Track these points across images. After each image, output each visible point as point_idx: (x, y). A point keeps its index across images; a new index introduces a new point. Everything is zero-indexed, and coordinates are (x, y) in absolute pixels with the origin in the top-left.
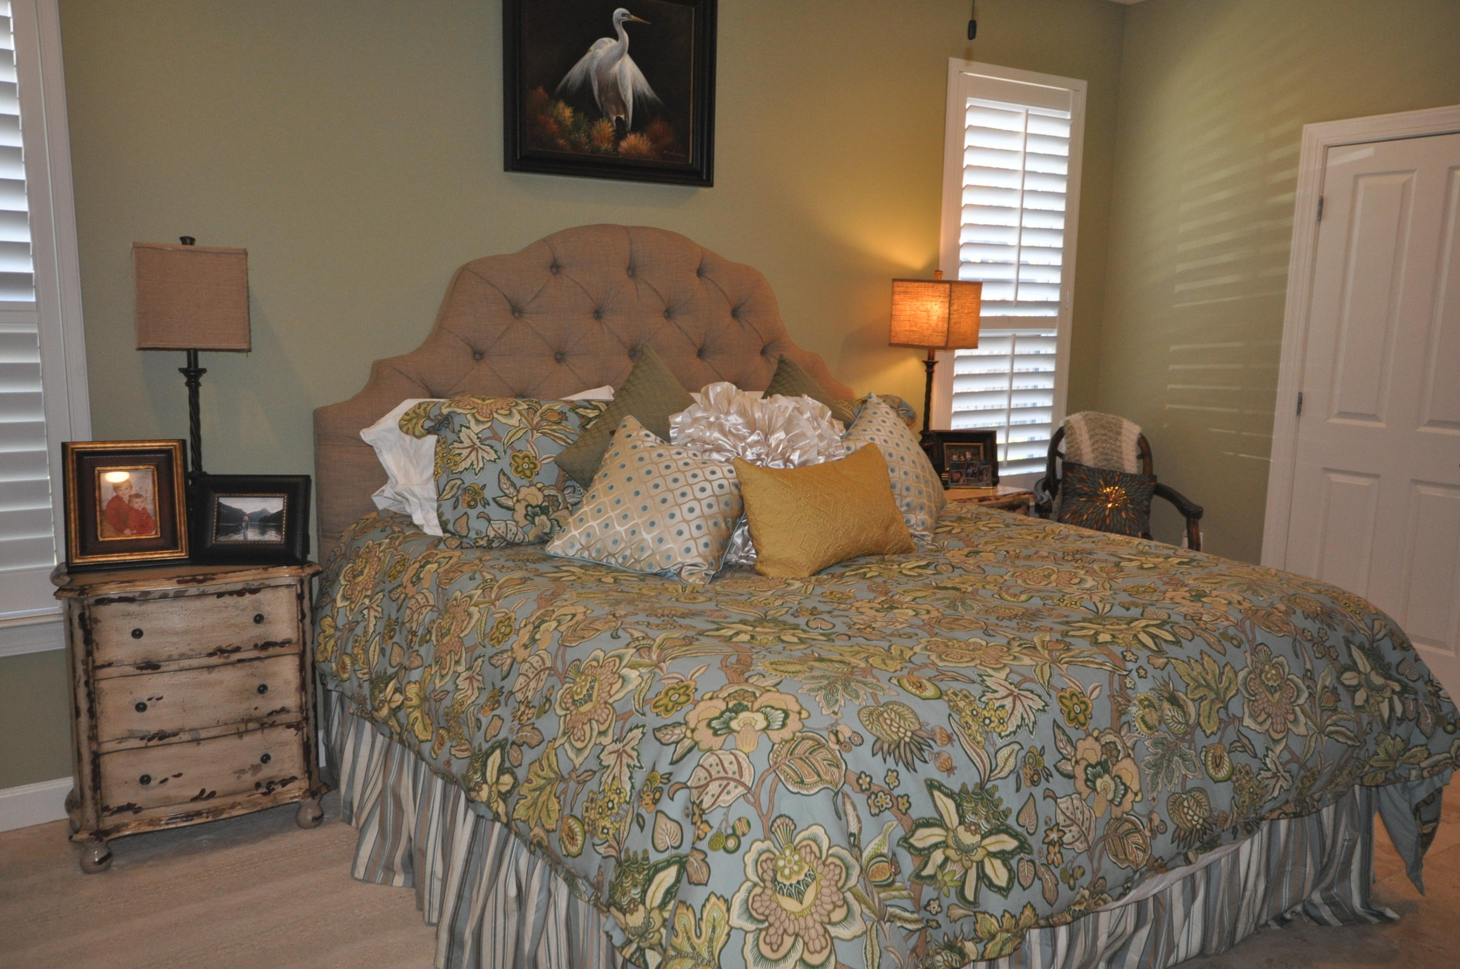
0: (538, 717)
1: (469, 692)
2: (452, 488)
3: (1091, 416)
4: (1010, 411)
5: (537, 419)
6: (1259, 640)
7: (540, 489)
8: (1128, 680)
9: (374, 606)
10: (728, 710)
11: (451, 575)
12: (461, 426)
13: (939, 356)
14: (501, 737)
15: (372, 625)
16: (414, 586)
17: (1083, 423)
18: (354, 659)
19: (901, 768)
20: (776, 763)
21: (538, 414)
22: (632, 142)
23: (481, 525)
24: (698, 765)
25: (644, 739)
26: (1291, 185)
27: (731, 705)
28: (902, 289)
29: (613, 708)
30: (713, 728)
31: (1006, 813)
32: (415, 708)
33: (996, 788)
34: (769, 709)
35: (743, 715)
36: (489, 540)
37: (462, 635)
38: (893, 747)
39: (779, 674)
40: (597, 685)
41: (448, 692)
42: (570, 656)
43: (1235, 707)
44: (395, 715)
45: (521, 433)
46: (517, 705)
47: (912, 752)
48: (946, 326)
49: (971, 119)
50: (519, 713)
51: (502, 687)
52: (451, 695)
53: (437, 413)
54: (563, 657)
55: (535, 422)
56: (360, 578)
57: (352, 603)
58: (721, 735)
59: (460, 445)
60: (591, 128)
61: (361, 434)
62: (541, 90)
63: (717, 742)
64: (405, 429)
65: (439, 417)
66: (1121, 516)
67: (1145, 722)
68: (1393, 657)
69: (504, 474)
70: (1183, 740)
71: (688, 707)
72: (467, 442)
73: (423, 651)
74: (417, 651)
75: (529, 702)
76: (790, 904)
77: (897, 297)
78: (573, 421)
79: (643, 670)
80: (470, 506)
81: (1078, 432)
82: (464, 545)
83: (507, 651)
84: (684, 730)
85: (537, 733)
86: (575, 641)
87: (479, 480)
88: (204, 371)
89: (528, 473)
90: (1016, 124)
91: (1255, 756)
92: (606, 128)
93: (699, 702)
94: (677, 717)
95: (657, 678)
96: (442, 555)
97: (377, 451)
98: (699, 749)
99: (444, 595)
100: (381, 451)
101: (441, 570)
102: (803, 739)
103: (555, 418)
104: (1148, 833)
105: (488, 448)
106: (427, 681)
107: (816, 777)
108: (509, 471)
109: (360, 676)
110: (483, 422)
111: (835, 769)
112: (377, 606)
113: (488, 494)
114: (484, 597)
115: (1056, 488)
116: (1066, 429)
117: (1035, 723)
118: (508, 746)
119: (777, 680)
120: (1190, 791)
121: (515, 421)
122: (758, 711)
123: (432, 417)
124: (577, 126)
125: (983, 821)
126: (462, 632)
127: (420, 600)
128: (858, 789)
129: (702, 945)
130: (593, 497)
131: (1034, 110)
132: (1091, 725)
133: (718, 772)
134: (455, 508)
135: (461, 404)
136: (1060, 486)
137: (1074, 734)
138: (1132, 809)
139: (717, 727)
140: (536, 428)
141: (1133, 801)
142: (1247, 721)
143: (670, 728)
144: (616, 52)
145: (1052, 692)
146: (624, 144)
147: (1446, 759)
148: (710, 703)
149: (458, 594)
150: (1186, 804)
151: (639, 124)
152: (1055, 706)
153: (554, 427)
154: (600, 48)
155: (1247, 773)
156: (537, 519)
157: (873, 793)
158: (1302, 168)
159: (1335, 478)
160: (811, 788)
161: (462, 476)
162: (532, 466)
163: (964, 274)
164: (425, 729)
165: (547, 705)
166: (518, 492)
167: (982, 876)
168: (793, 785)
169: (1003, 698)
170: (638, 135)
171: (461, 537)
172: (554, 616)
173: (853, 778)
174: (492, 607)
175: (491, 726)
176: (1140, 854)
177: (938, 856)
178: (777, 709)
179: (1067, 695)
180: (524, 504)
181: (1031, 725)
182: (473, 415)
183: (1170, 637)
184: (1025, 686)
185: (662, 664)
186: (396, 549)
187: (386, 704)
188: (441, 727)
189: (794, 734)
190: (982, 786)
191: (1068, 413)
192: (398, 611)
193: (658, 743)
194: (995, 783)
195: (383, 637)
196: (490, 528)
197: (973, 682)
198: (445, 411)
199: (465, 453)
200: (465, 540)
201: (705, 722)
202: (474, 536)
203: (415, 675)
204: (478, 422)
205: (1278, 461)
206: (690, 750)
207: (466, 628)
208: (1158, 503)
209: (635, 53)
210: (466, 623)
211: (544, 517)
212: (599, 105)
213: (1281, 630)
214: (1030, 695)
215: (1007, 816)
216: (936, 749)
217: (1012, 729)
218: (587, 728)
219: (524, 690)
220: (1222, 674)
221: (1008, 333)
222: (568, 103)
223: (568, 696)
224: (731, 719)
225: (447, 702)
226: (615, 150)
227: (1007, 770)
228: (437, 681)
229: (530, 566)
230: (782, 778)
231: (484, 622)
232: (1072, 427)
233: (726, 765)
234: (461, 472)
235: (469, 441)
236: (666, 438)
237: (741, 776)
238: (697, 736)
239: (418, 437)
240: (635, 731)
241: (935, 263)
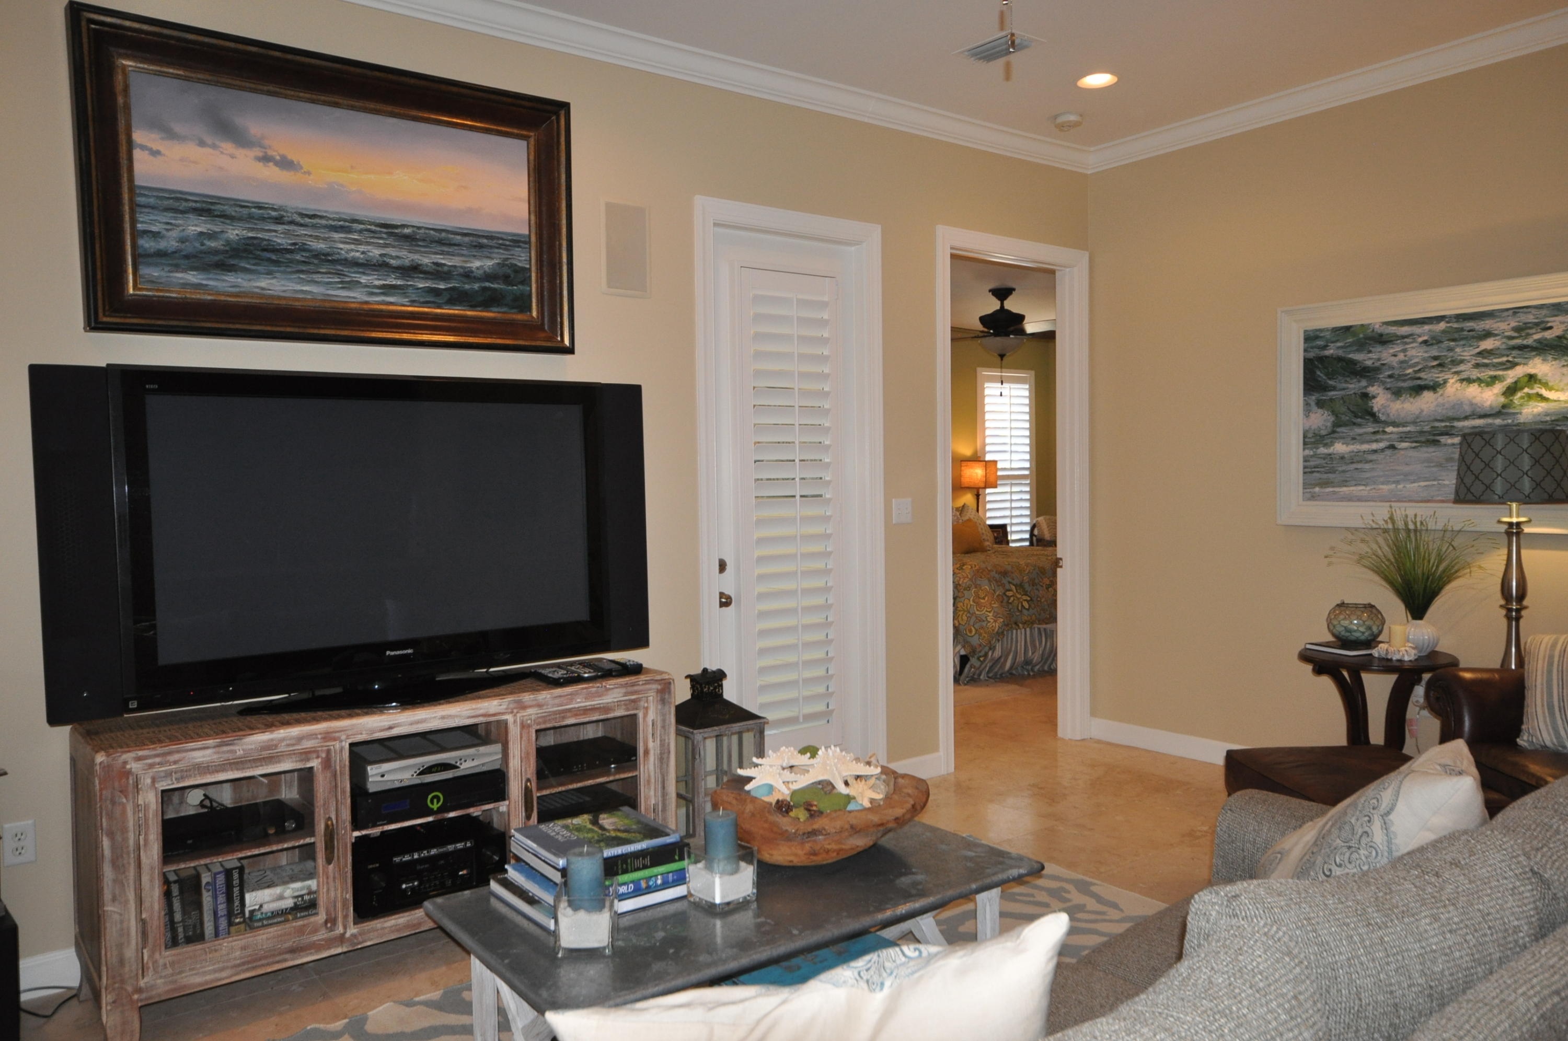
3: (1047, 517)
4: (1012, 517)
13: (981, 491)
17: (1043, 521)
19: (1002, 577)
28: (967, 464)
48: (983, 479)
49: (987, 392)
76: (982, 601)
77: (963, 468)
81: (1041, 526)
90: (1006, 392)
116: (1037, 524)
125: (1022, 592)
128: (993, 581)
129: (965, 608)
131: (1015, 385)
132: (1047, 575)
157: (997, 582)
163: (988, 457)
167: (1022, 606)
177: (1012, 599)
190: (1021, 583)
191: (1037, 517)
221: (1008, 482)
232: (1040, 523)
241: (976, 452)
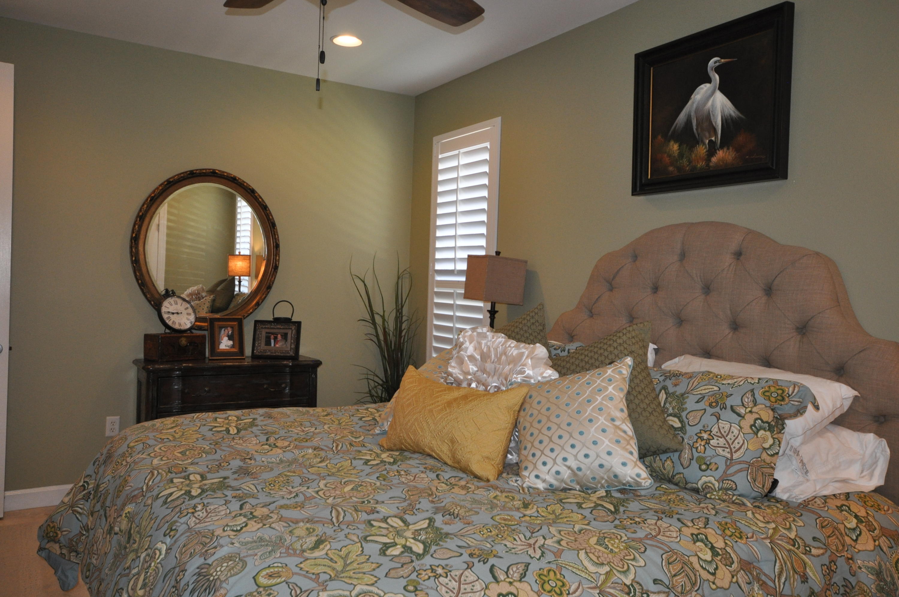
22: (721, 156)
60: (691, 154)
62: (659, 137)
88: (497, 311)
92: (702, 150)
124: (681, 155)
144: (710, 92)
146: (714, 159)
154: (698, 93)
170: (725, 149)
209: (723, 88)
212: (697, 136)
222: (676, 141)
226: (708, 165)
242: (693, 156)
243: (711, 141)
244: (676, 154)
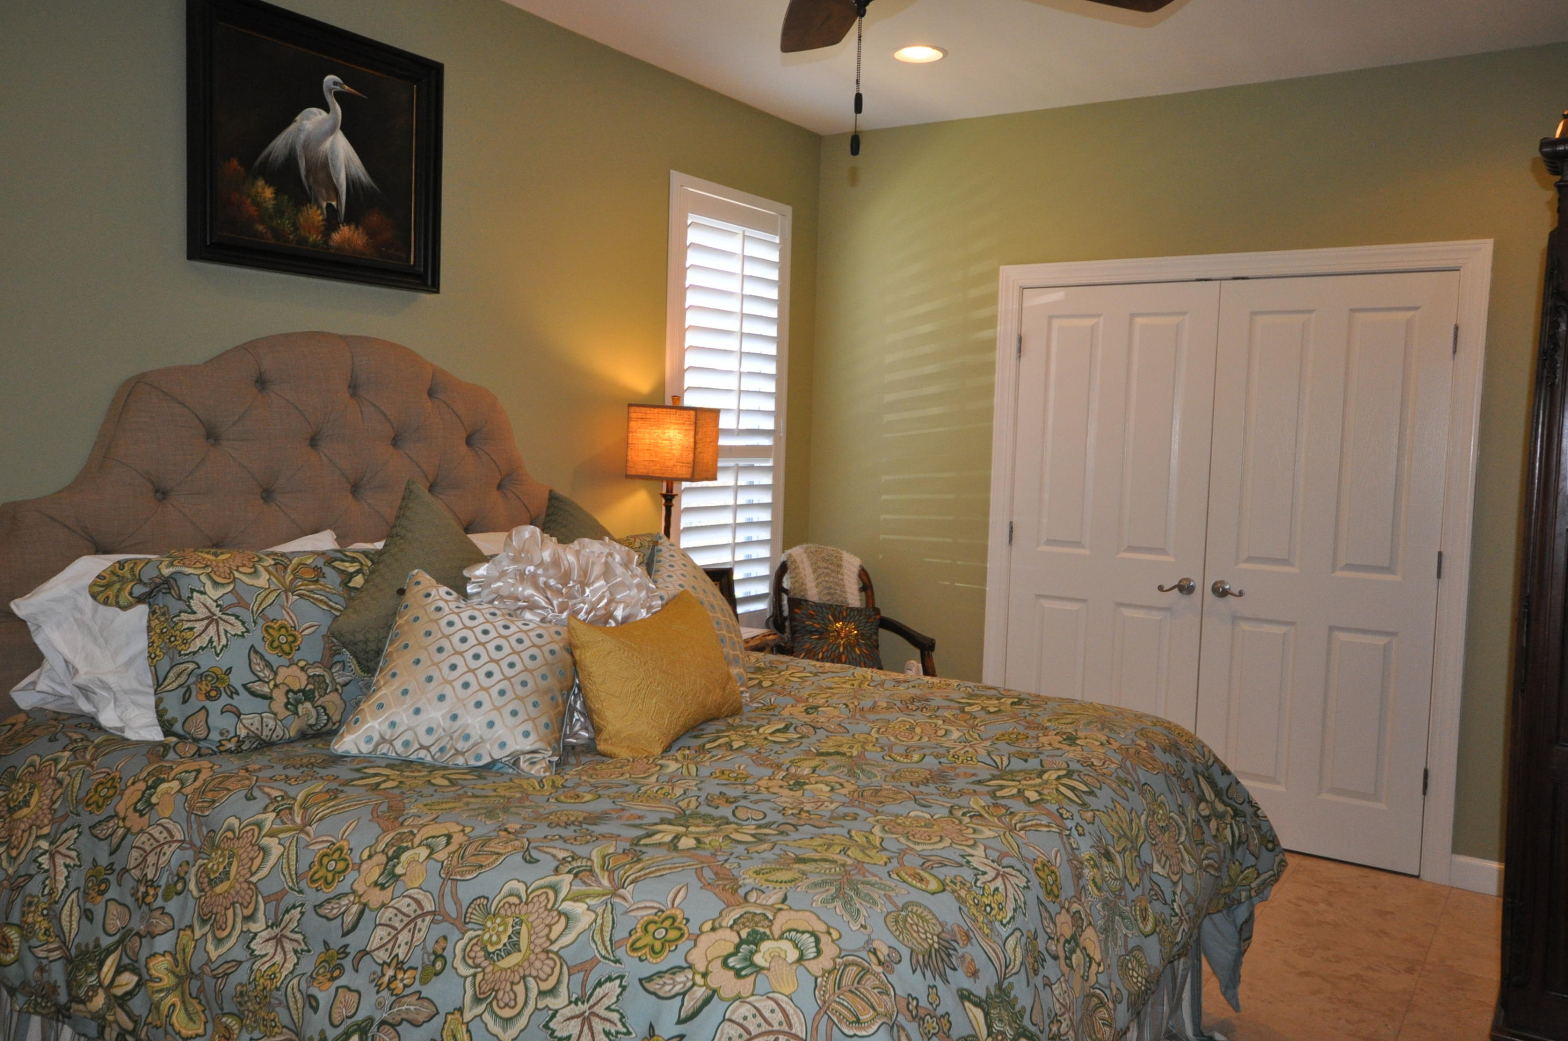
0: (424, 981)
1: (279, 958)
2: (179, 675)
3: (813, 550)
4: (737, 545)
5: (289, 578)
6: (1143, 781)
7: (302, 669)
8: (1072, 840)
9: (63, 849)
10: (742, 941)
11: (209, 796)
12: (192, 591)
14: (359, 1017)
15: (61, 878)
16: (142, 815)
17: (804, 556)
18: (26, 931)
19: (939, 983)
20: (824, 1002)
21: (289, 570)
22: (345, 235)
23: (227, 722)
24: (724, 1019)
25: (625, 994)
26: (991, 322)
27: (744, 934)
28: (640, 415)
29: (560, 957)
30: (733, 968)
31: (1021, 1014)
32: (169, 990)
33: (1011, 984)
34: (793, 933)
35: (765, 946)
36: (238, 741)
37: (254, 879)
38: (926, 957)
39: (778, 886)
40: (524, 930)
41: (240, 963)
42: (466, 892)
43: (1147, 854)
44: (121, 1006)
45: (272, 597)
46: (378, 969)
47: (942, 959)
48: (691, 455)
49: (693, 236)
50: (386, 979)
51: (346, 946)
52: (246, 966)
53: (155, 573)
54: (454, 895)
55: (288, 581)
56: (25, 811)
57: (10, 848)
58: (746, 976)
59: (192, 617)
60: (296, 214)
61: (13, 605)
62: (235, 162)
63: (745, 986)
64: (101, 597)
65: (157, 580)
66: (855, 652)
67: (1096, 884)
68: (1223, 782)
69: (256, 652)
70: (1119, 897)
71: (684, 945)
72: (202, 612)
73: (172, 907)
74: (163, 908)
75: (403, 963)
77: (633, 424)
78: (332, 579)
79: (592, 902)
80: (208, 697)
81: (801, 566)
82: (203, 751)
83: (346, 894)
84: (690, 976)
85: (426, 1004)
86: (471, 872)
87: (222, 662)
89: (286, 648)
90: (733, 244)
91: (1166, 904)
92: (315, 215)
93: (698, 936)
94: (675, 959)
95: (619, 910)
96: (181, 768)
97: (32, 629)
98: (721, 998)
99: (200, 825)
100: (39, 627)
101: (188, 790)
102: (846, 966)
103: (311, 576)
104: (1111, 1006)
105: (232, 619)
106: (190, 950)
107: (872, 1012)
108: (260, 647)
109: (41, 954)
110: (223, 585)
111: (885, 997)
112: (68, 848)
113: (236, 680)
114: (283, 823)
115: (784, 627)
116: (789, 563)
117: (1025, 903)
118: (374, 1028)
119: (780, 895)
120: (1131, 951)
121: (262, 581)
122: (781, 937)
123: (145, 580)
124: (279, 211)
125: (1008, 1028)
126: (252, 874)
127: (157, 835)
128: (910, 1018)
130: (394, 675)
131: (750, 232)
132: (1063, 896)
133: (759, 1026)
134: (185, 701)
135: (187, 562)
136: (787, 624)
137: (1054, 908)
138: (1097, 982)
139: (738, 966)
140: (290, 589)
141: (1098, 973)
142: (1157, 868)
143: (667, 975)
144: (327, 126)
145: (1028, 865)
146: (336, 237)
147: (1270, 877)
148: (712, 934)
149: (234, 822)
150: (1130, 966)
151: (354, 215)
152: (1035, 880)
153: (312, 587)
154: (308, 119)
155: (1164, 923)
156: (300, 707)
157: (921, 1018)
158: (1001, 307)
159: (1047, 604)
160: (869, 1027)
161: (197, 658)
162: (291, 639)
163: (690, 400)
164: (191, 1019)
165: (439, 965)
166: (276, 674)
168: (848, 1026)
169: (994, 879)
170: (353, 227)
171: (196, 740)
172: (417, 841)
173: (904, 1004)
174: (302, 835)
175: (337, 1004)
176: (1107, 1029)
178: (803, 932)
179: (1040, 866)
180: (284, 689)
181: (1023, 906)
182: (208, 575)
183: (1085, 789)
184: (1005, 861)
185: (621, 891)
186: (89, 765)
187: (100, 991)
188: (224, 1015)
189: (834, 960)
190: (999, 986)
191: (786, 547)
192: (111, 854)
193: (653, 997)
194: (1011, 980)
195: (86, 894)
196: (240, 725)
197: (962, 866)
198: (166, 572)
199: (199, 626)
200: (202, 744)
201: (719, 961)
202: (218, 738)
203: (163, 943)
204: (216, 584)
205: (993, 588)
206: (707, 1001)
207: (259, 868)
208: (885, 636)
209: (348, 129)
210: (257, 862)
211: (308, 705)
212: (307, 188)
213: (1154, 768)
214: (1014, 872)
215: (1022, 1017)
216: (961, 952)
217: (1010, 914)
218: (520, 989)
219: (390, 946)
220: (1131, 820)
221: (734, 462)
222: (269, 183)
223: (477, 948)
224: (752, 953)
225: (241, 976)
226: (326, 242)
227: (1018, 963)
228: (210, 947)
229: (323, 772)
230: (836, 1020)
231: (293, 858)
232: (795, 561)
233: (767, 1014)
234: (194, 653)
235: (205, 610)
236: (465, 596)
237: (790, 1026)
238: (713, 982)
239: (124, 608)
240: (608, 984)
241: (660, 387)
242: (301, 220)
243: (329, 206)
244: (270, 205)
